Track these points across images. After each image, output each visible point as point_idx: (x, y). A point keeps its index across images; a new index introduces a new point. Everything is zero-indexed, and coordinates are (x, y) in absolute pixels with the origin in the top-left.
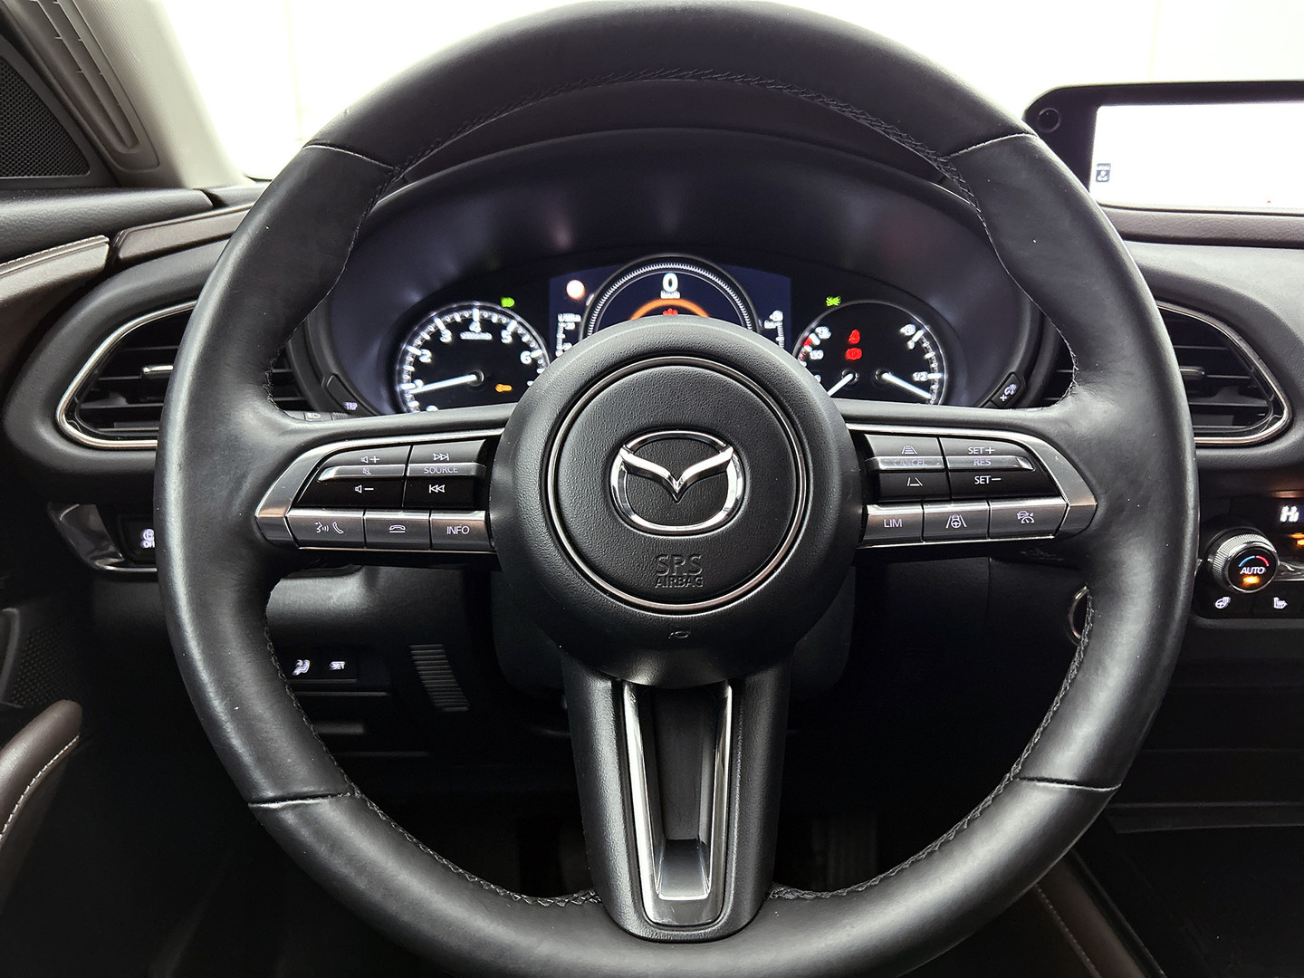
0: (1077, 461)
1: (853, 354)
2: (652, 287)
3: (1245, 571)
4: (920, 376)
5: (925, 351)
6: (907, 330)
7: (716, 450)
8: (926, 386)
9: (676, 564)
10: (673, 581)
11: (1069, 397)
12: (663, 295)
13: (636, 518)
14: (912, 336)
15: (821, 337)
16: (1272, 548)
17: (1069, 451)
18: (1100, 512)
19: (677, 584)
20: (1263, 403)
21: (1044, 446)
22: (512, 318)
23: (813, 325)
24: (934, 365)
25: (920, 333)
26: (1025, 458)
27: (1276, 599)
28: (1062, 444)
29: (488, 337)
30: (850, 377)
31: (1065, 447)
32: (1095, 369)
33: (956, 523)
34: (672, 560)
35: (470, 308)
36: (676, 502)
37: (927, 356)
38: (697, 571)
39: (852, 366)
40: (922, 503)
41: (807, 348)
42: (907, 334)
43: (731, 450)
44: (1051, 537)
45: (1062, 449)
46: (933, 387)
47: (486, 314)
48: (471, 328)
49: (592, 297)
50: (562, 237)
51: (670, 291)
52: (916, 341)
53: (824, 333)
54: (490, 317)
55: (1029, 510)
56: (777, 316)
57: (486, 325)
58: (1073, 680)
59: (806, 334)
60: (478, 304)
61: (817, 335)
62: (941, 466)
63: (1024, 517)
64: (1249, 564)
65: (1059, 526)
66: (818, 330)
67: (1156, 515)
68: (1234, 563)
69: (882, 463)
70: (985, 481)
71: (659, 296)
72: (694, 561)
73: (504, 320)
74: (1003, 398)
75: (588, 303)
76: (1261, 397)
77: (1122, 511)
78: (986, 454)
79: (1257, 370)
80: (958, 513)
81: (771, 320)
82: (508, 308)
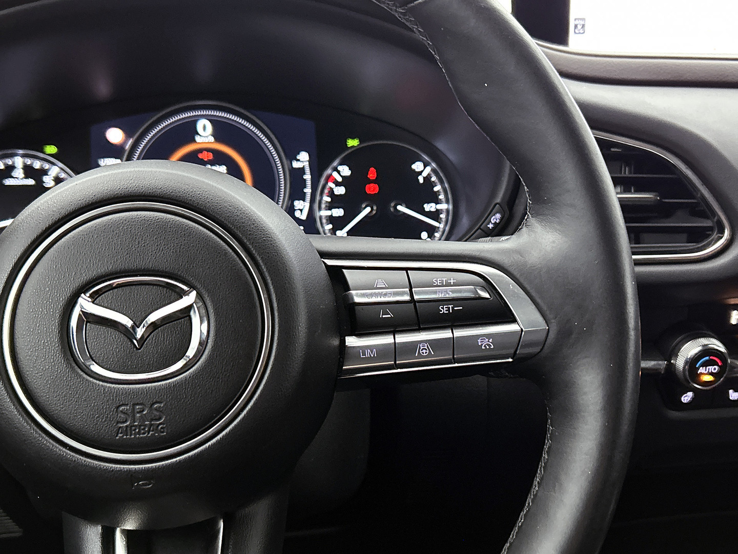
0: (529, 288)
1: (372, 189)
2: (188, 132)
3: (702, 370)
4: (430, 207)
5: (433, 185)
6: (417, 166)
7: (181, 294)
8: (435, 215)
9: (138, 412)
10: (135, 430)
11: (524, 229)
12: (198, 139)
13: (96, 368)
14: (422, 171)
15: (343, 174)
16: (722, 349)
17: (522, 280)
18: (552, 335)
19: (139, 433)
20: (707, 223)
21: (499, 276)
22: (53, 164)
23: (335, 164)
24: (442, 197)
25: (428, 169)
26: (484, 288)
27: (731, 391)
28: (516, 273)
29: (31, 182)
30: (368, 209)
31: (518, 276)
32: (545, 202)
33: (424, 351)
34: (134, 409)
35: (12, 156)
36: (137, 349)
37: (436, 189)
38: (160, 419)
39: (370, 200)
40: (394, 333)
41: (331, 185)
42: (417, 170)
43: (194, 293)
44: (510, 360)
45: (516, 278)
46: (442, 216)
47: (29, 161)
48: (13, 174)
49: (130, 142)
50: (103, 88)
51: (205, 133)
52: (425, 176)
53: (346, 171)
54: (32, 164)
55: (488, 336)
56: (304, 156)
57: (29, 171)
58: (535, 496)
59: (329, 171)
60: (21, 152)
61: (339, 172)
62: (407, 298)
63: (484, 343)
64: (705, 365)
65: (516, 350)
66: (340, 168)
67: (601, 337)
68: (692, 363)
69: (358, 297)
70: (449, 310)
71: (194, 141)
72: (156, 409)
73: (47, 166)
74: (491, 226)
75: (128, 147)
76: (707, 218)
77: (571, 334)
78: (448, 285)
79: (702, 195)
80: (426, 341)
81: (298, 160)
82: (49, 155)
